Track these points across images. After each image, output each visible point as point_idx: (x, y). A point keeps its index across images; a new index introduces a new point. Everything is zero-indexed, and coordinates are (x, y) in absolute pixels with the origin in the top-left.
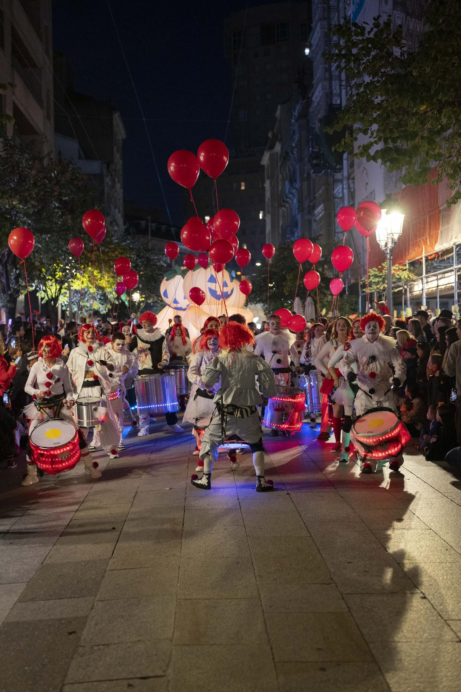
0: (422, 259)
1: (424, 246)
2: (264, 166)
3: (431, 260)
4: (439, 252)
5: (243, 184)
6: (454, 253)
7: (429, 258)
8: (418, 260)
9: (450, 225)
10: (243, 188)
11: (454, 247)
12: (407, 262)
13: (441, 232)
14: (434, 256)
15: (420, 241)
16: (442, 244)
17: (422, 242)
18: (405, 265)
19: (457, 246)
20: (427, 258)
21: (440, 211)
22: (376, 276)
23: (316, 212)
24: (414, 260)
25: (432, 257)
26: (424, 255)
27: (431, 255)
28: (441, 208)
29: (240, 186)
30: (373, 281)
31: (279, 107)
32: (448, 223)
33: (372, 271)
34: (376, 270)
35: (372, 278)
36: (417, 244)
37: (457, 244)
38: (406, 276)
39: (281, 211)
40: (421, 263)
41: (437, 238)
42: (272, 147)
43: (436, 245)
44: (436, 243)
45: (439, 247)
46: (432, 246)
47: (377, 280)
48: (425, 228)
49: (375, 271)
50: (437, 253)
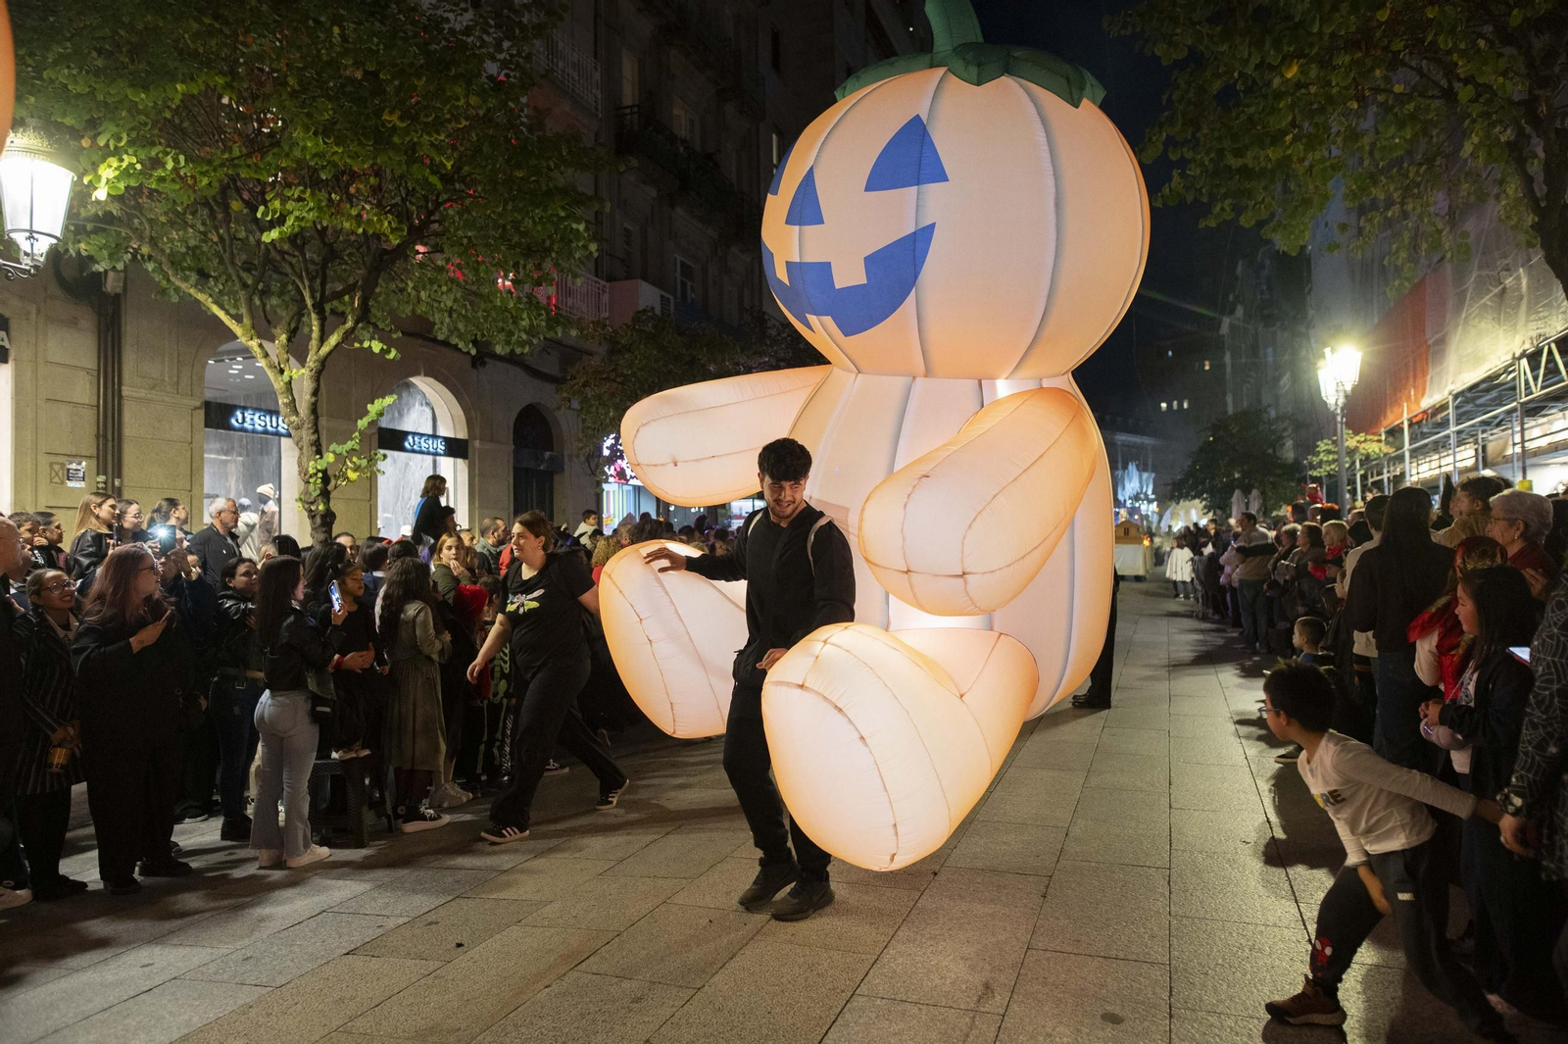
0: (1402, 423)
1: (1405, 404)
2: (1224, 336)
3: (1417, 423)
4: (1428, 409)
5: (1207, 363)
6: (1450, 410)
7: (1414, 420)
8: (1398, 425)
9: (1444, 366)
10: (1207, 368)
11: (1451, 398)
12: (1383, 430)
13: (1431, 378)
14: (1420, 416)
15: (1401, 397)
16: (1431, 397)
17: (1403, 398)
18: (1380, 435)
19: (1456, 397)
20: (1410, 420)
21: (1429, 346)
22: (1329, 452)
23: (1282, 383)
24: (1391, 426)
25: (1418, 419)
26: (1406, 416)
27: (1416, 416)
28: (1430, 342)
29: (1204, 365)
30: (1325, 459)
31: (1240, 262)
32: (1442, 363)
33: (1322, 445)
34: (1330, 442)
35: (1322, 455)
36: (1397, 403)
37: (1454, 392)
38: (1377, 450)
39: (1245, 388)
40: (1403, 429)
41: (1424, 389)
42: (1232, 312)
43: (1424, 399)
44: (1423, 395)
45: (1427, 402)
46: (1417, 402)
47: (1331, 457)
48: (1407, 378)
49: (1326, 444)
50: (1425, 412)
